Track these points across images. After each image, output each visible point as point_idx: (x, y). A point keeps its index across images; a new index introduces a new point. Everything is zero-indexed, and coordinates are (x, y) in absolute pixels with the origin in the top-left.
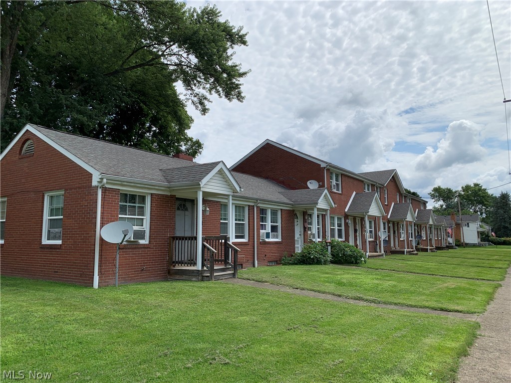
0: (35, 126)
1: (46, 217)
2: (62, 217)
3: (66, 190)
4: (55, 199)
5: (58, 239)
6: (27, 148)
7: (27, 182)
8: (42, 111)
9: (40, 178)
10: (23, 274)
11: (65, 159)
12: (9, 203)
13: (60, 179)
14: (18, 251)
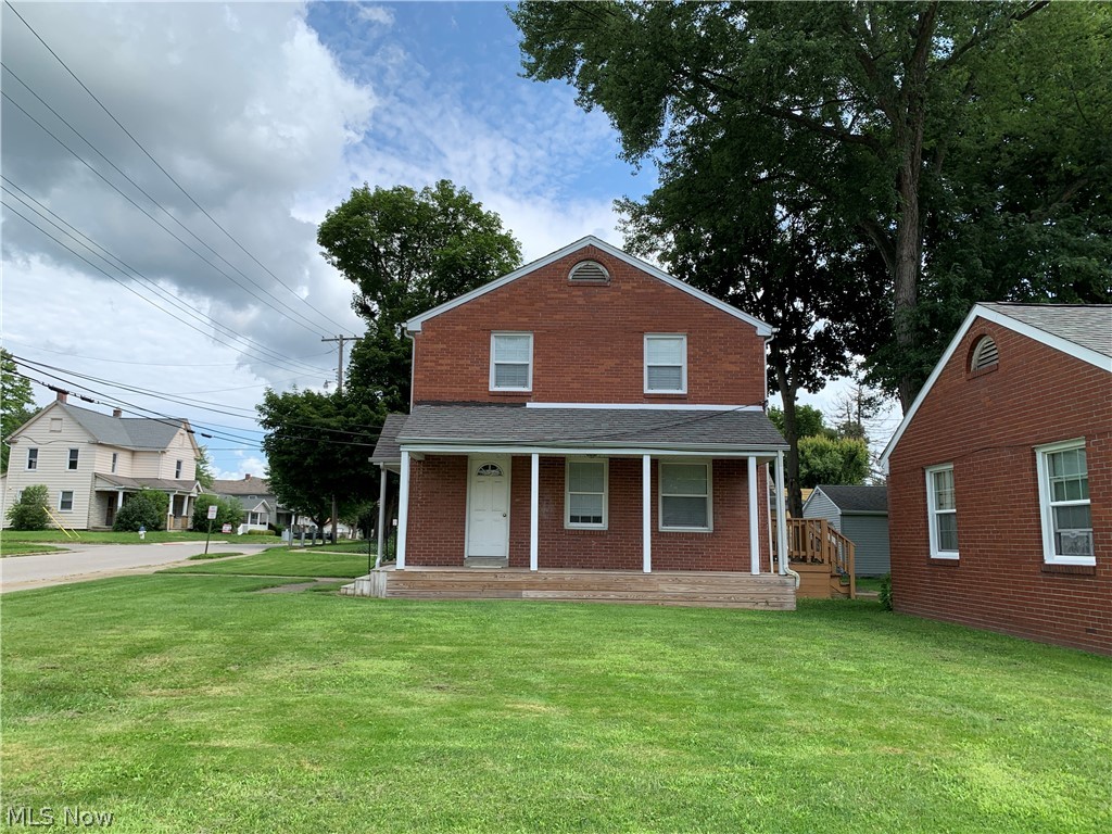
0: (992, 305)
1: (1046, 502)
2: (1088, 501)
3: (1088, 437)
4: (1062, 462)
5: (1086, 552)
6: (981, 355)
7: (991, 428)
8: (989, 271)
9: (1020, 415)
10: (1011, 628)
11: (1077, 366)
12: (959, 475)
13: (1068, 414)
14: (992, 575)
